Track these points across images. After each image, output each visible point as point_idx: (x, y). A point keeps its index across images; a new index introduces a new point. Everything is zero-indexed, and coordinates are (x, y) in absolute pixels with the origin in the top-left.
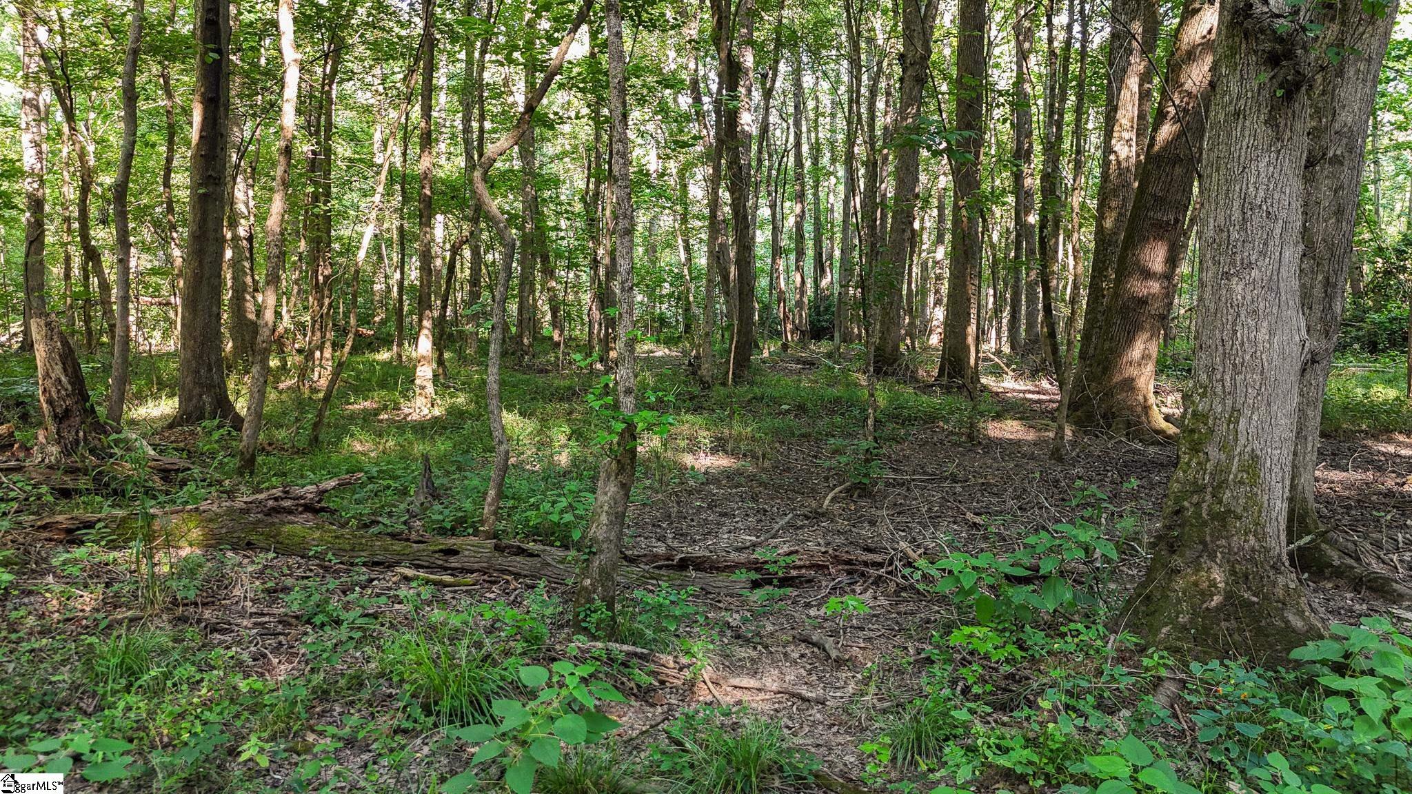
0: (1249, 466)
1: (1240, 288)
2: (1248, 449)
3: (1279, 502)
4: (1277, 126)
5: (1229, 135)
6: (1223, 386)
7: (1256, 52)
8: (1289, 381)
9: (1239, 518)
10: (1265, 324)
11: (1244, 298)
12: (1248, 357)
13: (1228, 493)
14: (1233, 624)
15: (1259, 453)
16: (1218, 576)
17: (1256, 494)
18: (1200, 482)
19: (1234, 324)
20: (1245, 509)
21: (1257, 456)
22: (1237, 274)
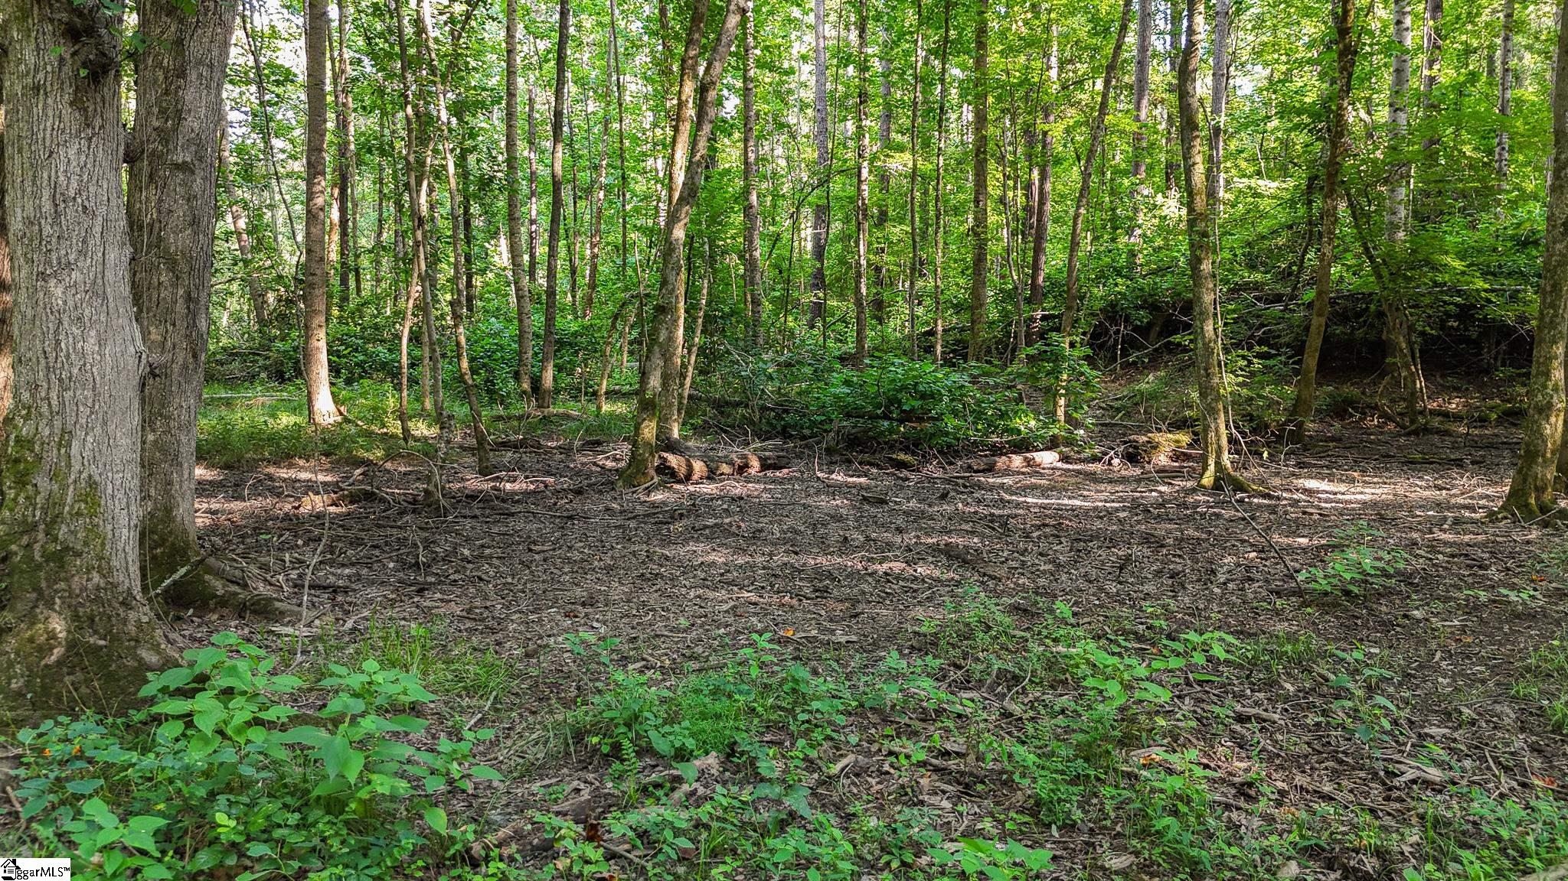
0: (87, 495)
1: (59, 291)
2: (84, 475)
3: (125, 531)
4: (86, 110)
5: (30, 111)
6: (50, 405)
7: (51, 20)
8: (127, 397)
9: (79, 554)
10: (93, 333)
11: (65, 303)
12: (75, 371)
13: (64, 528)
14: (79, 676)
15: (97, 478)
16: (58, 625)
17: (98, 526)
18: (30, 519)
19: (56, 332)
20: (86, 544)
21: (95, 483)
22: (55, 274)
